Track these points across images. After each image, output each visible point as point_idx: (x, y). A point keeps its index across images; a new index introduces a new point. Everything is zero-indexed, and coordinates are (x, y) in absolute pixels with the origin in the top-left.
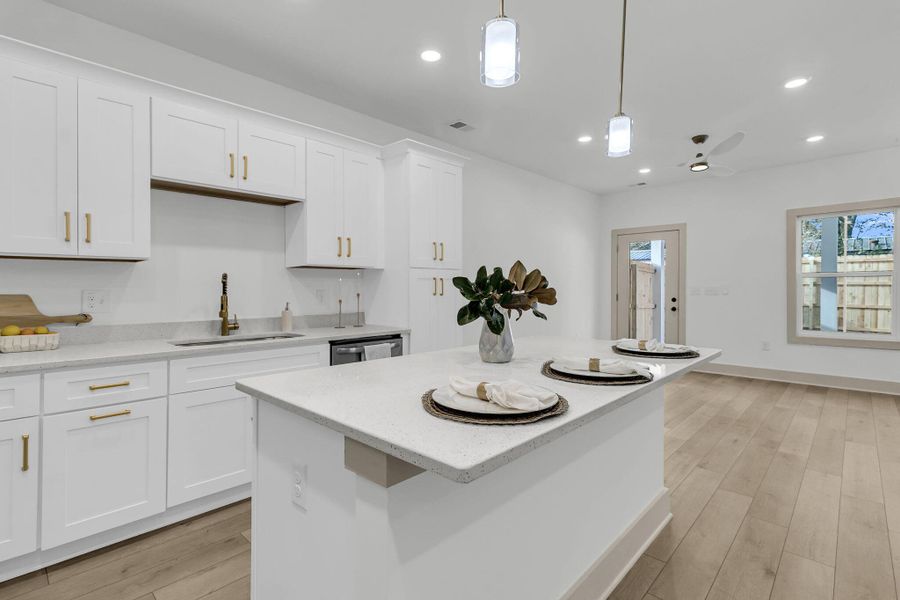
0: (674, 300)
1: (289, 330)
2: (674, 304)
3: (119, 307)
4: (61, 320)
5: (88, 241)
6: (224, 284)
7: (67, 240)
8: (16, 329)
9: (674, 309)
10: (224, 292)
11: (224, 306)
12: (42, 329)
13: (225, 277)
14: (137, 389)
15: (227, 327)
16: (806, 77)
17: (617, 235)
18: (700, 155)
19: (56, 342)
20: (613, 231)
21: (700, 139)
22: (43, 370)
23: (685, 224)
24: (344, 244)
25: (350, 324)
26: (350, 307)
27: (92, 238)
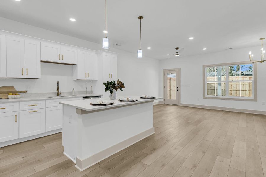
0: (178, 88)
1: (74, 95)
2: (178, 89)
3: (33, 89)
4: (21, 92)
5: (27, 75)
6: (58, 84)
7: (23, 75)
8: (12, 94)
9: (178, 90)
10: (58, 86)
11: (58, 89)
12: (17, 94)
13: (58, 82)
14: (39, 106)
15: (59, 94)
16: (193, 37)
17: (164, 71)
18: (177, 52)
19: (20, 97)
20: (163, 70)
21: (177, 49)
22: (19, 102)
23: (180, 69)
24: (87, 74)
25: (89, 93)
26: (89, 89)
27: (28, 74)
